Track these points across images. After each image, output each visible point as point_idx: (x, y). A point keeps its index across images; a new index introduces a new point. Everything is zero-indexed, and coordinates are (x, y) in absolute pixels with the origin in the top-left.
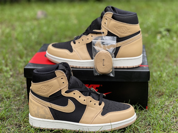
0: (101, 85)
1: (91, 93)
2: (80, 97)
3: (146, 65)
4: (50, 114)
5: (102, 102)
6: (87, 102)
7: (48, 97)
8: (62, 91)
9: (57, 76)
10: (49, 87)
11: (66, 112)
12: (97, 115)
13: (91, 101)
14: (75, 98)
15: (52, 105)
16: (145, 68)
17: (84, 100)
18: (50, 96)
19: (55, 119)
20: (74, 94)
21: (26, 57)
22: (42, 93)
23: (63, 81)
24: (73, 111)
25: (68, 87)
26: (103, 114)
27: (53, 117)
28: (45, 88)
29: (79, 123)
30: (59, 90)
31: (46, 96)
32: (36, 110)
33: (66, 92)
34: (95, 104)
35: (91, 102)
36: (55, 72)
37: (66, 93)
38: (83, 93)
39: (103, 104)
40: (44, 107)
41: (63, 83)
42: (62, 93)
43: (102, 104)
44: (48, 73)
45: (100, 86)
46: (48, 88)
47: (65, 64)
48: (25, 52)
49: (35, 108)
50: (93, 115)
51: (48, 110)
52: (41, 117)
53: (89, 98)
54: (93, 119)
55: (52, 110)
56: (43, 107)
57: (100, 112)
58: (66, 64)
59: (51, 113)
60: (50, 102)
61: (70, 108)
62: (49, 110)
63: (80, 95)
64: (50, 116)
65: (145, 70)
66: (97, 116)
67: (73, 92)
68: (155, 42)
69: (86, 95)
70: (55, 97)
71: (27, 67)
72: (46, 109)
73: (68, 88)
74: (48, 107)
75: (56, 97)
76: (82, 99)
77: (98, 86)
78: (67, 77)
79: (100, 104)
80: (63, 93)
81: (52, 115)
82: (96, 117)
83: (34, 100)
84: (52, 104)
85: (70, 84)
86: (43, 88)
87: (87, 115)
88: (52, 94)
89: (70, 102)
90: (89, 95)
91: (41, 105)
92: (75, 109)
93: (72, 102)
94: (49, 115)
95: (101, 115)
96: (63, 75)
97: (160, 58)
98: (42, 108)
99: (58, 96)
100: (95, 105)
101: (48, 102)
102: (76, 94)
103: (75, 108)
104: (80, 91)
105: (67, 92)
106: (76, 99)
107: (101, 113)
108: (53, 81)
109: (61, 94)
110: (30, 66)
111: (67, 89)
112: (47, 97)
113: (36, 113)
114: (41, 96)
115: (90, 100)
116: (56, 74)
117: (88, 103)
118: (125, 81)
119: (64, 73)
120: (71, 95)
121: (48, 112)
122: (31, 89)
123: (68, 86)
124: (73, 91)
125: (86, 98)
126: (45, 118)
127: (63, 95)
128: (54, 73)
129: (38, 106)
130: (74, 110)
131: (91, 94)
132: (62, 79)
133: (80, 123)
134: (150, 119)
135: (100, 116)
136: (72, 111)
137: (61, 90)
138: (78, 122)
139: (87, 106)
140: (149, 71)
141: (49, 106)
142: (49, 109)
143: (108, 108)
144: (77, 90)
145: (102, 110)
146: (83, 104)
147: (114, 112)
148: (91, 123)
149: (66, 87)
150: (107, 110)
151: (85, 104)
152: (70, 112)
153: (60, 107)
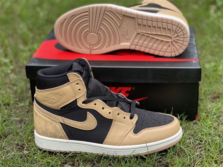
0: (134, 88)
1: (119, 102)
2: (103, 108)
3: (196, 59)
5: (134, 115)
6: (114, 115)
7: (59, 109)
8: (78, 100)
9: (70, 80)
10: (60, 95)
11: (85, 130)
13: (118, 114)
15: (64, 120)
16: (194, 63)
17: (110, 113)
18: (61, 108)
19: (70, 139)
20: (95, 104)
21: (32, 43)
22: (51, 104)
23: (79, 87)
24: (94, 128)
25: (86, 95)
26: (136, 130)
27: (67, 136)
28: (53, 97)
29: (102, 144)
30: (74, 100)
31: (56, 108)
32: (43, 127)
33: (83, 103)
34: (124, 118)
35: (119, 115)
36: (67, 74)
37: (83, 104)
38: (108, 102)
39: (136, 118)
40: (55, 122)
41: (79, 90)
42: (78, 104)
43: (135, 117)
44: (58, 77)
45: (132, 89)
46: (58, 97)
47: (81, 61)
48: (31, 35)
49: (42, 123)
50: (121, 133)
51: (60, 127)
52: (51, 136)
53: (116, 110)
54: (121, 139)
55: (64, 126)
56: (53, 122)
57: (132, 129)
58: (83, 61)
59: (63, 130)
61: (90, 124)
62: (62, 127)
63: (103, 106)
64: (62, 135)
65: (195, 67)
66: (127, 134)
67: (93, 102)
68: (208, 17)
69: (111, 106)
70: (68, 110)
71: (30, 64)
72: (57, 126)
73: (86, 96)
74: (59, 123)
75: (70, 109)
76: (106, 111)
77: (129, 89)
78: (84, 82)
79: (131, 118)
80: (80, 104)
81: (65, 133)
82: (126, 135)
83: (39, 112)
84: (65, 118)
85: (89, 90)
86: (51, 97)
87: (113, 133)
88: (64, 105)
89: (90, 115)
90: (117, 106)
91: (50, 120)
92: (96, 125)
93: (92, 115)
95: (133, 132)
96: (79, 79)
97: (215, 42)
98: (52, 124)
99: (73, 108)
100: (125, 119)
101: (58, 116)
102: (98, 105)
103: (97, 123)
104: (103, 101)
105: (85, 102)
106: (98, 111)
107: (133, 129)
108: (66, 88)
109: (77, 106)
110: (34, 62)
111: (84, 98)
113: (44, 130)
114: (49, 108)
115: (117, 112)
116: (69, 78)
117: (114, 116)
118: (166, 82)
119: (80, 76)
120: (90, 106)
121: (60, 129)
122: (35, 97)
123: (86, 93)
124: (93, 101)
125: (112, 110)
126: (56, 137)
127: (79, 106)
128: (66, 76)
129: (45, 120)
130: (95, 127)
131: (119, 104)
132: (77, 84)
133: (104, 144)
134: (202, 135)
136: (93, 129)
137: (77, 99)
138: (102, 143)
139: (113, 121)
140: (200, 68)
141: (61, 122)
142: (61, 125)
143: (143, 122)
144: (98, 100)
145: (134, 126)
146: (108, 118)
147: (152, 128)
148: (119, 145)
149: (83, 96)
150: (142, 125)
151: (111, 118)
152: (90, 130)
153: (76, 123)
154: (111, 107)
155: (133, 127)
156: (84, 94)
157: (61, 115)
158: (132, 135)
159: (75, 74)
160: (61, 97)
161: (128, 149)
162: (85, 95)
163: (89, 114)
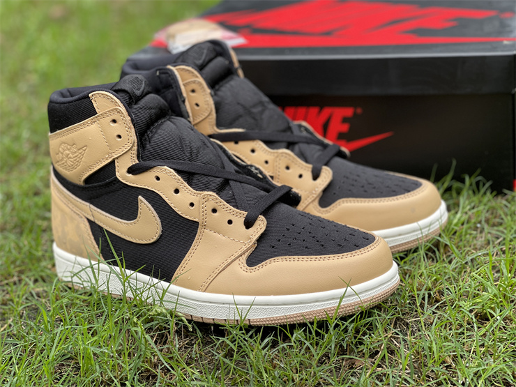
2: (177, 191)
5: (258, 217)
6: (202, 210)
7: (82, 183)
8: (116, 164)
9: (97, 110)
10: (78, 147)
11: (134, 241)
12: (230, 261)
13: (214, 211)
14: (160, 194)
15: (94, 213)
17: (192, 205)
18: (87, 180)
20: (158, 178)
22: (66, 169)
23: (117, 129)
24: (155, 239)
25: (135, 152)
27: (101, 254)
28: (67, 152)
29: (169, 282)
30: (107, 162)
31: (77, 181)
32: (59, 226)
33: (132, 170)
34: (230, 222)
35: (216, 214)
36: (90, 95)
37: (130, 175)
39: (261, 225)
40: (77, 217)
41: (119, 137)
42: (118, 174)
43: (258, 223)
46: (75, 152)
49: (57, 217)
50: (217, 261)
51: (86, 228)
52: (72, 250)
53: (209, 198)
54: (213, 274)
55: (96, 229)
56: (74, 216)
57: (244, 253)
59: (92, 237)
60: (90, 203)
61: (146, 227)
62: (89, 230)
63: (177, 186)
64: (92, 250)
66: (229, 265)
67: (152, 170)
70: (100, 186)
72: (81, 225)
73: (135, 156)
74: (86, 220)
75: (103, 186)
76: (183, 199)
78: (129, 118)
79: (249, 224)
80: (121, 174)
81: (97, 246)
82: (226, 267)
84: (96, 208)
86: (65, 153)
87: (196, 260)
89: (144, 205)
91: (70, 210)
92: (160, 232)
93: (150, 206)
94: (91, 247)
95: (244, 262)
96: (116, 109)
98: (72, 219)
99: (109, 183)
100: (231, 225)
101: (84, 202)
102: (165, 182)
103: (160, 229)
104: (179, 172)
106: (163, 197)
107: (247, 254)
108: (86, 130)
109: (117, 178)
111: (132, 160)
112: (79, 183)
113: (60, 234)
115: (211, 205)
116: (94, 104)
117: (202, 215)
119: (118, 101)
120: (144, 181)
121: (86, 235)
123: (136, 148)
124: (151, 168)
125: (198, 198)
127: (121, 179)
128: (87, 99)
129: (62, 211)
130: (157, 236)
131: (230, 186)
132: (114, 121)
133: (173, 283)
135: (240, 267)
136: (152, 241)
137: (113, 162)
139: (200, 227)
141: (88, 217)
142: (87, 224)
143: (279, 241)
144: (166, 167)
145: (252, 246)
146: (186, 217)
147: (296, 257)
148: (204, 289)
149: (129, 153)
150: (273, 247)
151: (194, 220)
152: (146, 242)
153: (117, 221)
154: (196, 189)
155: (249, 249)
156: (131, 149)
158: (241, 270)
159: (107, 96)
160: (80, 151)
161: (223, 304)
162: (133, 152)
163: (142, 202)
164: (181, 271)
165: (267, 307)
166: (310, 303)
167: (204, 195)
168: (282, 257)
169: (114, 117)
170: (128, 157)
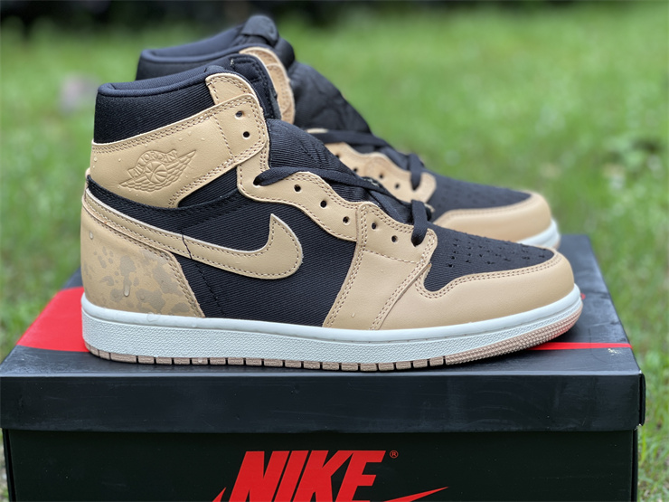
2: (324, 204)
4: (183, 290)
5: (426, 231)
6: (360, 226)
7: (175, 206)
8: (239, 173)
9: (215, 100)
10: (180, 154)
11: (261, 277)
12: (404, 288)
13: (374, 226)
14: (303, 209)
15: (191, 246)
17: (346, 220)
18: (181, 204)
19: (209, 314)
20: (298, 188)
22: (146, 188)
23: (244, 124)
24: (294, 270)
25: (267, 155)
26: (435, 281)
27: (198, 305)
28: (156, 163)
29: (321, 325)
30: (225, 170)
31: (165, 205)
32: (117, 274)
33: (258, 181)
34: (394, 239)
35: (377, 230)
36: (207, 79)
37: (259, 186)
39: (431, 241)
40: (157, 256)
41: (246, 134)
42: (239, 185)
43: (427, 237)
46: (173, 161)
49: (111, 261)
50: (385, 289)
51: (174, 271)
52: (145, 305)
53: (368, 209)
54: (386, 307)
55: (193, 268)
56: (151, 254)
57: (419, 277)
58: (249, 62)
59: (186, 282)
60: (183, 233)
61: (280, 255)
62: (181, 271)
63: (324, 195)
64: (184, 300)
66: (405, 292)
67: (290, 178)
69: (350, 197)
70: (205, 207)
72: (164, 266)
73: (266, 159)
74: (174, 258)
75: (211, 205)
78: (261, 109)
79: (417, 240)
80: (245, 185)
81: (193, 293)
82: (402, 295)
83: (104, 225)
84: (194, 240)
86: (149, 164)
87: (358, 289)
88: (191, 191)
89: (278, 227)
90: (366, 198)
91: (142, 248)
92: (300, 261)
93: (287, 226)
94: (181, 295)
95: (423, 286)
96: (246, 97)
98: (146, 261)
99: (223, 201)
100: (396, 243)
101: (171, 233)
102: (308, 191)
103: (301, 256)
105: (263, 180)
106: (307, 212)
107: (422, 280)
108: (199, 127)
109: (238, 192)
111: (261, 166)
112: (171, 206)
113: (119, 287)
114: (139, 205)
115: (370, 219)
116: (212, 92)
117: (361, 230)
119: (248, 85)
120: (280, 193)
121: (174, 280)
122: (89, 176)
123: (268, 149)
124: (291, 175)
125: (354, 211)
126: (159, 310)
127: (244, 192)
128: (201, 85)
129: (124, 250)
130: (297, 266)
131: (372, 196)
132: (240, 114)
133: (326, 326)
135: (419, 293)
136: (289, 274)
137: (235, 168)
138: (318, 322)
139: (357, 248)
141: (178, 253)
142: (178, 264)
143: (453, 258)
144: (309, 173)
145: (427, 266)
146: (339, 237)
147: (485, 274)
148: (378, 326)
149: (259, 157)
150: (451, 266)
151: (351, 239)
152: (279, 277)
153: (233, 253)
154: (349, 199)
155: (424, 270)
156: (261, 152)
157: (181, 228)
158: (422, 296)
159: (234, 79)
160: (182, 159)
161: (408, 341)
162: (263, 155)
163: (275, 221)
164: (339, 308)
165: (466, 337)
166: (515, 326)
167: (363, 206)
168: (469, 276)
169: (240, 108)
170: (257, 161)
